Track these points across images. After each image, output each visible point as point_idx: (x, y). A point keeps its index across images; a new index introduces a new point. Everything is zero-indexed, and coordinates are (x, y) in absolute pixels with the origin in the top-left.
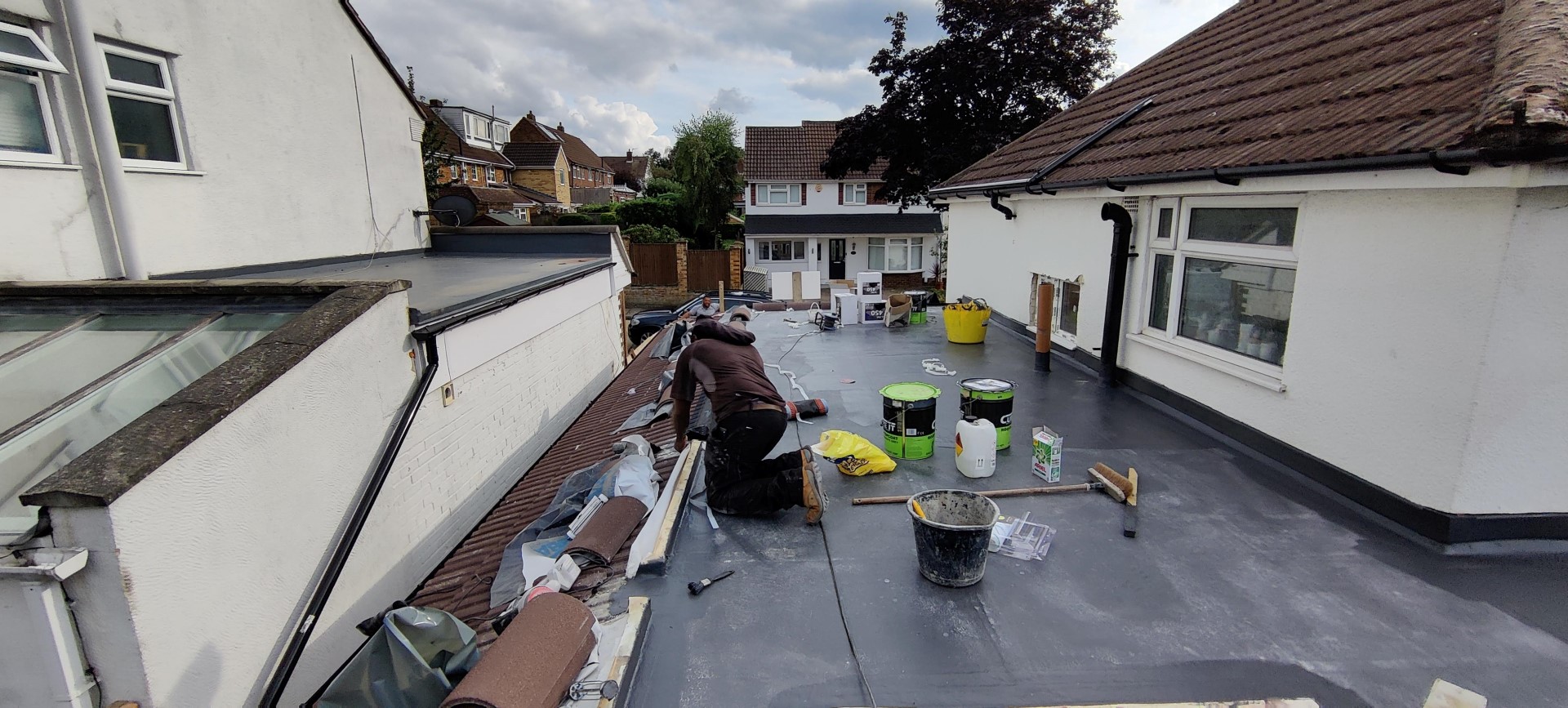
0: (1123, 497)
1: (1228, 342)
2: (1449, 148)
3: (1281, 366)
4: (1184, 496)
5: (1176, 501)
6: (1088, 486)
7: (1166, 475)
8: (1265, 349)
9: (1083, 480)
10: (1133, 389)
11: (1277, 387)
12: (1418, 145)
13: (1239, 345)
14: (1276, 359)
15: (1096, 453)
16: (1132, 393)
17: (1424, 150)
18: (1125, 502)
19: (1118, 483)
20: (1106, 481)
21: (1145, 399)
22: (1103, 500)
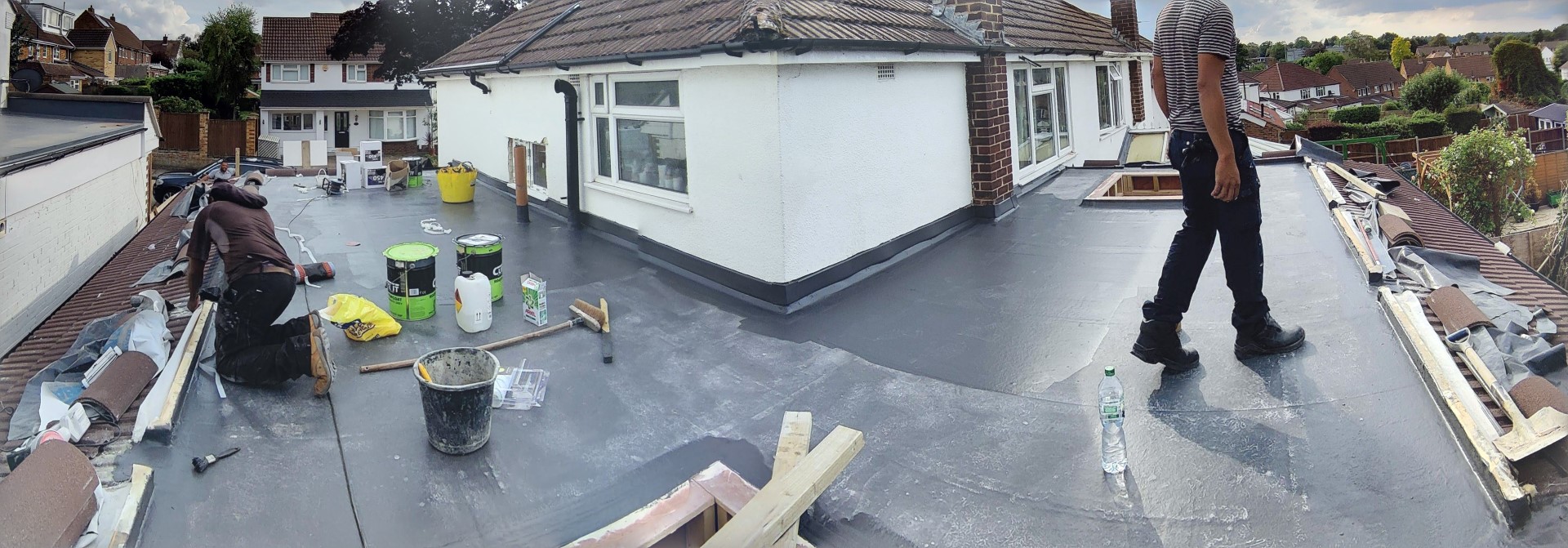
0: (599, 327)
1: (653, 181)
2: (732, 41)
3: (687, 193)
4: (642, 314)
5: (637, 320)
6: (570, 322)
7: (627, 299)
8: (676, 182)
9: (567, 318)
10: (594, 228)
11: (687, 210)
12: (717, 39)
13: (660, 182)
14: (683, 189)
15: (574, 290)
16: (594, 232)
17: (720, 42)
18: (601, 331)
19: (593, 314)
20: (584, 315)
21: (604, 235)
22: (584, 334)
